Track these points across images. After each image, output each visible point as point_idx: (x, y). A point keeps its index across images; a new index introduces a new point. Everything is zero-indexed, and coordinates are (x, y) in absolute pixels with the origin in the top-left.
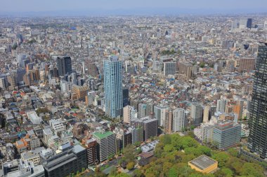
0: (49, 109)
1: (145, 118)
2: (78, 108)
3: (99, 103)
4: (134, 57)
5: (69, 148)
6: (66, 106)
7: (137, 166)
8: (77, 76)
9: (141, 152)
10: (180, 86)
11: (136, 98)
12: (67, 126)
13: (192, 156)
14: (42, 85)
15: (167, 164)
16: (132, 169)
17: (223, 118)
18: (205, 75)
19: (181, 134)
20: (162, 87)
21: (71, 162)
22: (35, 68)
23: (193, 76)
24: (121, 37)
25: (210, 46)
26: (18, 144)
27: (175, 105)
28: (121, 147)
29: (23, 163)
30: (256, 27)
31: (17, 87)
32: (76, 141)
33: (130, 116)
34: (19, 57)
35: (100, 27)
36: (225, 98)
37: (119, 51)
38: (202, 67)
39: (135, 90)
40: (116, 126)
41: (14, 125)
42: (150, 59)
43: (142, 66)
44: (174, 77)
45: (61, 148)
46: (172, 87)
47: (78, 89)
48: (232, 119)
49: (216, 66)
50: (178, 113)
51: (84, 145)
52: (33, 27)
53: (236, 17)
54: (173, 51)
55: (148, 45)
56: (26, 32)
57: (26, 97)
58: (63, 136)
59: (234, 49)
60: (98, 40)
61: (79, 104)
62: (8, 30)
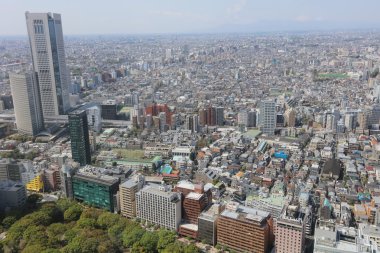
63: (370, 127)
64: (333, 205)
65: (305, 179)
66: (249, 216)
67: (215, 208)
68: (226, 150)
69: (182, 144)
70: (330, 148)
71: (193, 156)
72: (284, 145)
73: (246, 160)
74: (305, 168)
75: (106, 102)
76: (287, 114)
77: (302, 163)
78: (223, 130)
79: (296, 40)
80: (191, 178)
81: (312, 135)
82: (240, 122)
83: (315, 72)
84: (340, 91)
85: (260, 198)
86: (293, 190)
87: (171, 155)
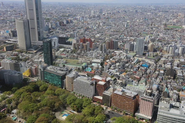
64: (169, 91)
65: (156, 78)
66: (127, 94)
67: (111, 89)
68: (118, 62)
69: (97, 58)
70: (170, 64)
71: (102, 64)
72: (147, 60)
73: (128, 67)
74: (157, 72)
75: (61, 36)
76: (150, 45)
77: (155, 70)
78: (117, 52)
79: (157, 8)
80: (101, 75)
81: (162, 57)
82: (126, 48)
83: (165, 25)
84: (178, 35)
85: (133, 86)
86: (150, 83)
87: (91, 63)
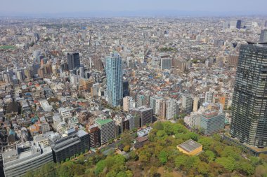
0: (59, 98)
1: (141, 107)
2: (84, 98)
3: (103, 94)
4: (136, 53)
5: (74, 132)
6: (74, 96)
7: (133, 149)
8: (85, 70)
9: (137, 136)
10: (174, 79)
11: (135, 90)
12: (74, 114)
13: (181, 140)
14: (54, 78)
15: (158, 147)
16: (128, 151)
17: (210, 108)
18: (197, 70)
19: (173, 121)
20: (158, 80)
21: (75, 145)
22: (48, 63)
23: (187, 71)
24: (125, 36)
25: (203, 44)
26: (31, 128)
27: (169, 96)
28: (120, 132)
29: (34, 144)
30: (245, 27)
31: (32, 80)
32: (81, 126)
33: (129, 105)
34: (35, 53)
35: (107, 27)
36: (213, 90)
37: (123, 48)
38: (195, 63)
39: (135, 83)
40: (116, 113)
41: (28, 112)
42: (150, 56)
43: (142, 62)
44: (169, 72)
45: (67, 132)
46: (167, 80)
47: (84, 81)
48: (218, 108)
49: (207, 62)
50: (171, 102)
51: (87, 130)
52: (48, 26)
53: (228, 19)
54: (170, 48)
55: (148, 43)
56: (43, 31)
57: (39, 88)
58: (69, 122)
59: (224, 47)
60: (104, 38)
61: (85, 94)
62: (27, 29)
63: (34, 77)
64: (16, 132)
70: (10, 96)
84: (12, 57)
